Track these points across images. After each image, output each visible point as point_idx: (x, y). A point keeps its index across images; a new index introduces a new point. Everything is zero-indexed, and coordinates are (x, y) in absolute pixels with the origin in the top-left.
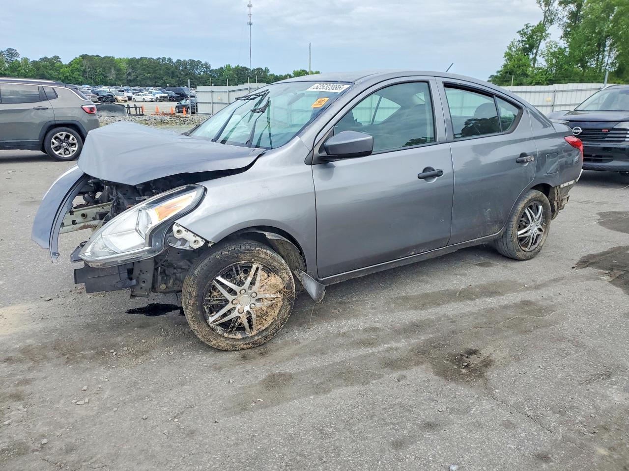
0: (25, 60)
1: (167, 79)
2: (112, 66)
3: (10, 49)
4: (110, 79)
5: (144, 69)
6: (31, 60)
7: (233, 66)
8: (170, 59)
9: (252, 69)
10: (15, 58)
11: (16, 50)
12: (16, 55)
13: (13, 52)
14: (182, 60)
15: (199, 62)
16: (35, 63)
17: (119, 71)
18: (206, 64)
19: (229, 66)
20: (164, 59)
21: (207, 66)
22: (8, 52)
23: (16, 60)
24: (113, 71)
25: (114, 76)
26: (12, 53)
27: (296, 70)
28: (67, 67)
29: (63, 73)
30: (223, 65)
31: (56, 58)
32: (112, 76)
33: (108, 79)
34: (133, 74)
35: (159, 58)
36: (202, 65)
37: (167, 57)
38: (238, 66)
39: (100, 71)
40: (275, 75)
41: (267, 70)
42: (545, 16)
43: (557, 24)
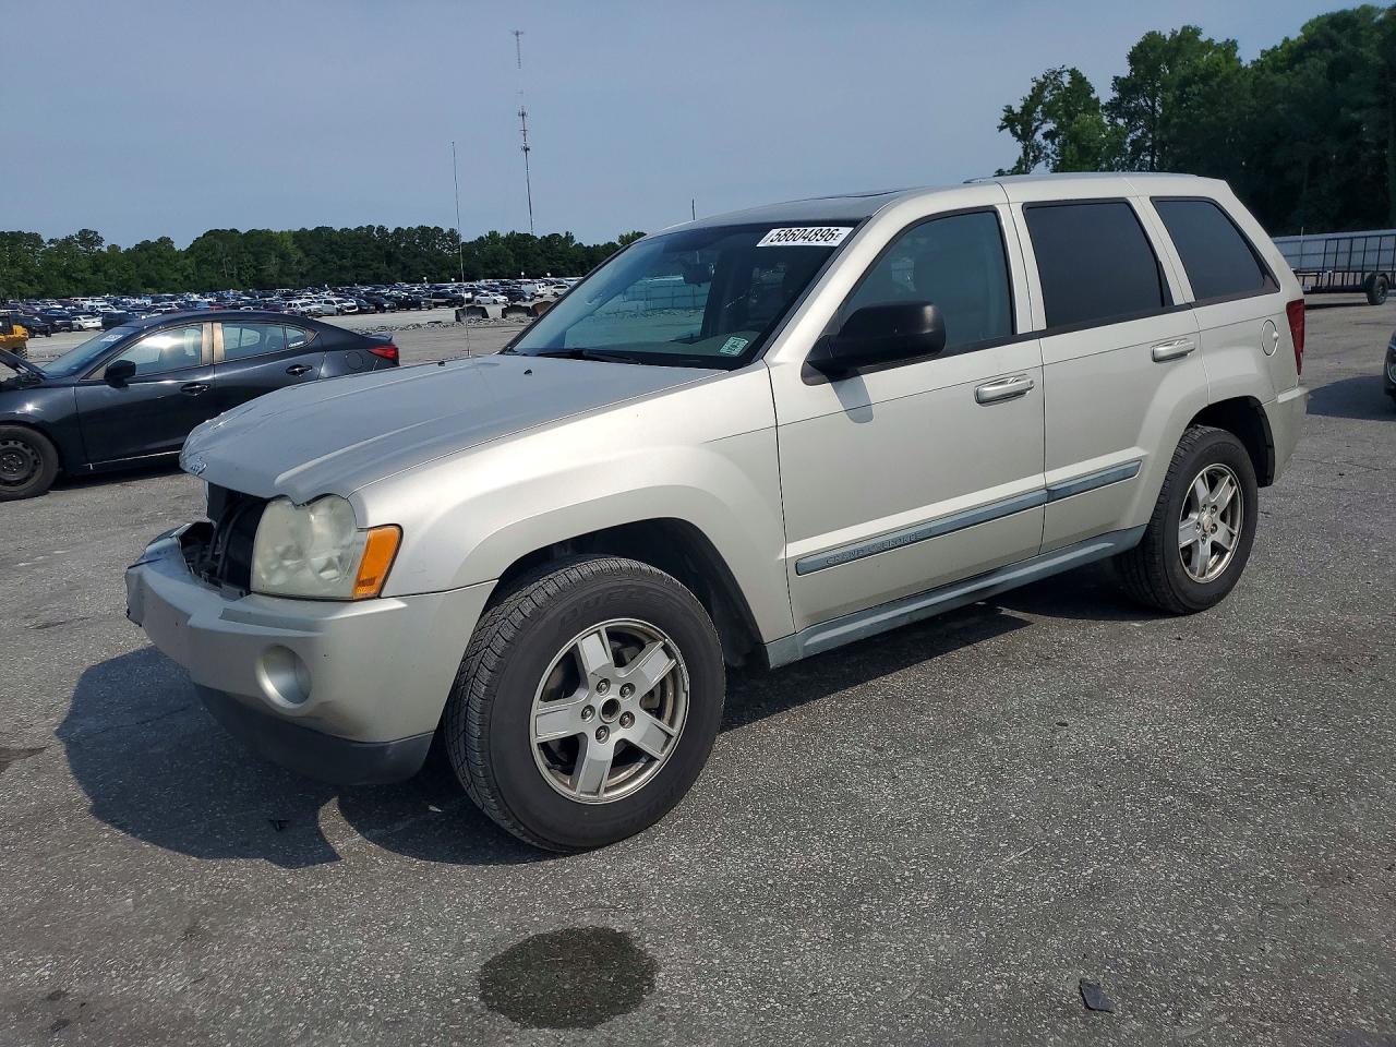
0: (113, 248)
1: (378, 268)
2: (271, 249)
4: (268, 277)
5: (332, 251)
6: (123, 249)
7: (503, 234)
8: (381, 229)
9: (539, 237)
10: (97, 248)
11: (96, 233)
12: (100, 241)
13: (92, 235)
14: (405, 229)
15: (438, 230)
16: (129, 253)
17: (283, 256)
18: (452, 231)
19: (495, 233)
20: (370, 228)
21: (454, 236)
22: (83, 237)
23: (99, 250)
24: (273, 258)
25: (276, 267)
26: (88, 238)
27: (624, 233)
28: (187, 258)
29: (183, 269)
30: (485, 233)
31: (165, 240)
32: (272, 266)
33: (266, 273)
34: (306, 262)
35: (361, 228)
36: (444, 236)
37: (375, 225)
38: (513, 234)
39: (249, 261)
40: (585, 245)
41: (569, 238)
42: (1026, 154)
43: (1044, 163)
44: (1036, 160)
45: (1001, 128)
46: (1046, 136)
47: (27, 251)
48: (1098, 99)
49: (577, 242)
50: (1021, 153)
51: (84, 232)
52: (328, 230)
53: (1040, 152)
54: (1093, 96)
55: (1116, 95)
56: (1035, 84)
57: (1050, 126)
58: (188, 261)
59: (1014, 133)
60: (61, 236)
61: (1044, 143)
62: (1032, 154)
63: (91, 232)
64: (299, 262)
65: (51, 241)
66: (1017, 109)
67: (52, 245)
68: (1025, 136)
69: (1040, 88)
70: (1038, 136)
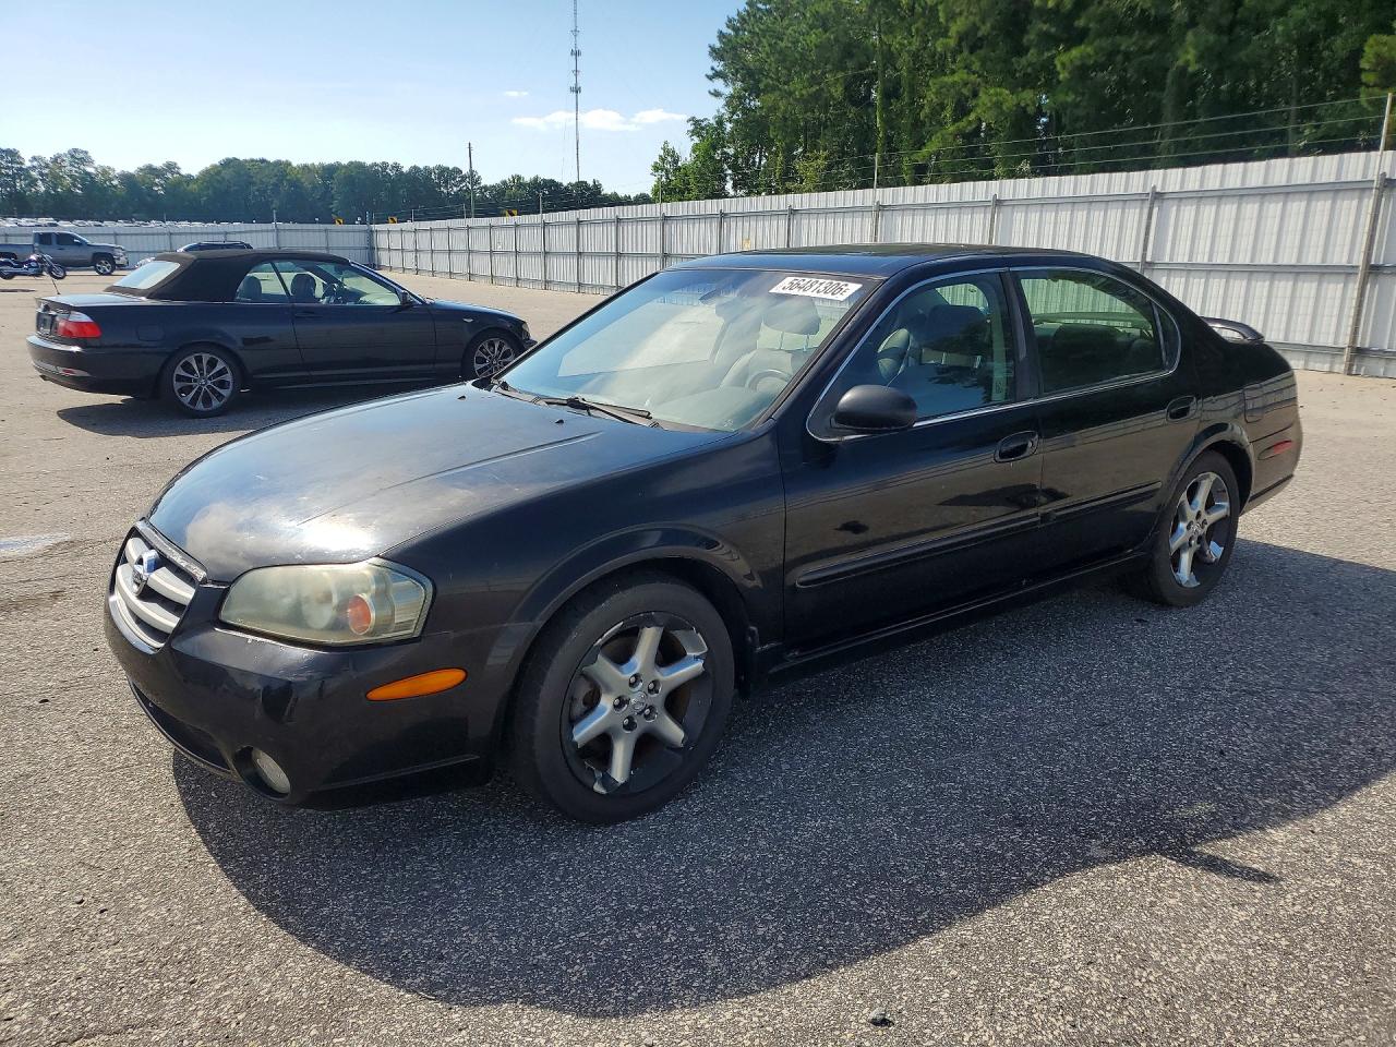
0: (105, 171)
3: (75, 150)
6: (118, 171)
7: (527, 178)
8: (396, 167)
9: (565, 184)
10: (86, 168)
11: (86, 152)
12: (90, 161)
13: (82, 155)
14: (421, 166)
15: (457, 171)
16: (127, 179)
18: (472, 173)
19: (519, 178)
20: (385, 165)
21: (473, 179)
22: (72, 156)
26: (78, 157)
30: (507, 176)
31: (171, 167)
35: (376, 165)
36: (463, 179)
37: (391, 163)
38: (536, 179)
49: (604, 190)
51: (73, 153)
60: (48, 156)
63: (82, 152)
65: (34, 159)
67: (35, 163)
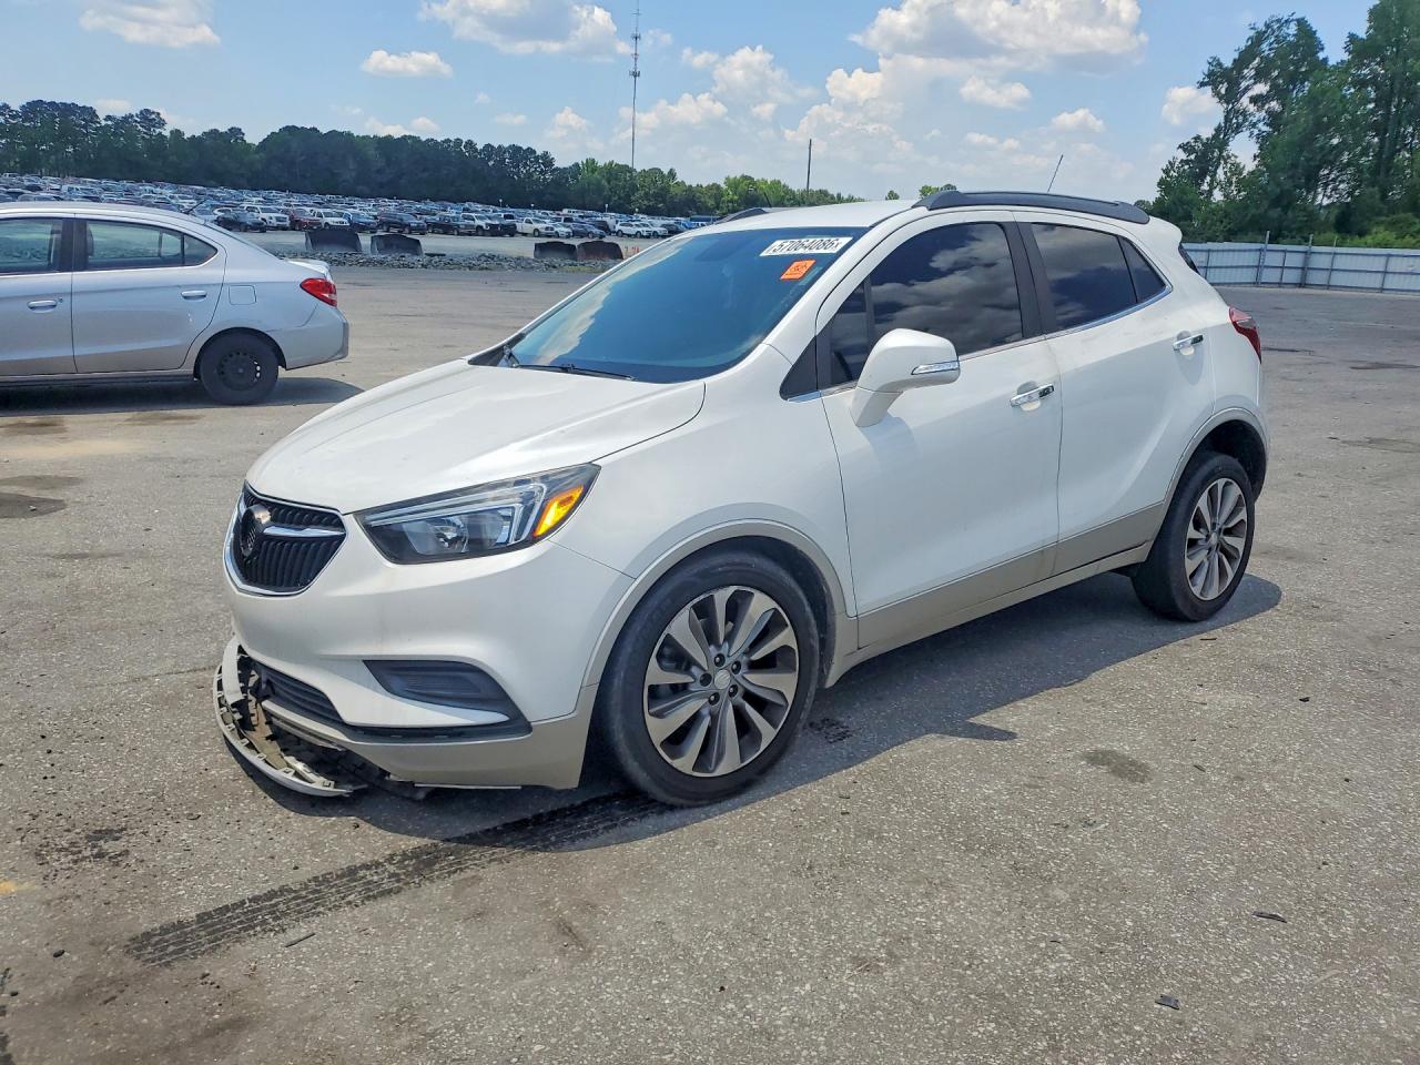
0: (177, 134)
2: (350, 153)
3: (147, 110)
4: (344, 181)
6: (188, 136)
7: (601, 163)
8: (470, 144)
9: (639, 170)
10: (158, 130)
11: (158, 114)
12: (162, 123)
13: (153, 116)
14: (496, 145)
15: (531, 151)
16: (194, 141)
17: (362, 163)
18: (546, 155)
19: (593, 161)
20: (458, 141)
21: (547, 160)
22: (143, 117)
23: (160, 133)
24: (350, 162)
25: (354, 174)
26: (149, 119)
27: (732, 177)
28: (258, 152)
29: (250, 165)
30: (581, 159)
31: (236, 131)
32: (349, 174)
33: (341, 179)
34: (388, 171)
35: (448, 141)
36: (537, 158)
37: (464, 140)
38: (611, 163)
39: (324, 164)
40: (687, 184)
41: (672, 174)
42: (1227, 119)
43: (1247, 133)
44: (1238, 129)
45: (1202, 84)
46: (1254, 100)
47: (80, 126)
48: (1325, 60)
49: (679, 180)
50: (1220, 119)
51: (145, 114)
52: (416, 139)
53: (1245, 120)
54: (1321, 55)
55: (1346, 57)
56: (1252, 33)
57: (1261, 88)
58: (257, 156)
59: (1217, 93)
60: (119, 114)
61: (1252, 108)
62: (1234, 121)
63: (153, 113)
64: (379, 171)
65: (108, 118)
66: (1228, 63)
67: (109, 123)
68: (1230, 97)
69: (1258, 39)
70: (1245, 101)
